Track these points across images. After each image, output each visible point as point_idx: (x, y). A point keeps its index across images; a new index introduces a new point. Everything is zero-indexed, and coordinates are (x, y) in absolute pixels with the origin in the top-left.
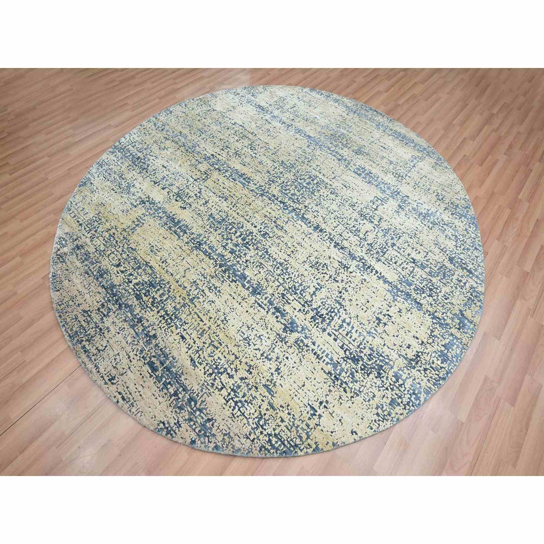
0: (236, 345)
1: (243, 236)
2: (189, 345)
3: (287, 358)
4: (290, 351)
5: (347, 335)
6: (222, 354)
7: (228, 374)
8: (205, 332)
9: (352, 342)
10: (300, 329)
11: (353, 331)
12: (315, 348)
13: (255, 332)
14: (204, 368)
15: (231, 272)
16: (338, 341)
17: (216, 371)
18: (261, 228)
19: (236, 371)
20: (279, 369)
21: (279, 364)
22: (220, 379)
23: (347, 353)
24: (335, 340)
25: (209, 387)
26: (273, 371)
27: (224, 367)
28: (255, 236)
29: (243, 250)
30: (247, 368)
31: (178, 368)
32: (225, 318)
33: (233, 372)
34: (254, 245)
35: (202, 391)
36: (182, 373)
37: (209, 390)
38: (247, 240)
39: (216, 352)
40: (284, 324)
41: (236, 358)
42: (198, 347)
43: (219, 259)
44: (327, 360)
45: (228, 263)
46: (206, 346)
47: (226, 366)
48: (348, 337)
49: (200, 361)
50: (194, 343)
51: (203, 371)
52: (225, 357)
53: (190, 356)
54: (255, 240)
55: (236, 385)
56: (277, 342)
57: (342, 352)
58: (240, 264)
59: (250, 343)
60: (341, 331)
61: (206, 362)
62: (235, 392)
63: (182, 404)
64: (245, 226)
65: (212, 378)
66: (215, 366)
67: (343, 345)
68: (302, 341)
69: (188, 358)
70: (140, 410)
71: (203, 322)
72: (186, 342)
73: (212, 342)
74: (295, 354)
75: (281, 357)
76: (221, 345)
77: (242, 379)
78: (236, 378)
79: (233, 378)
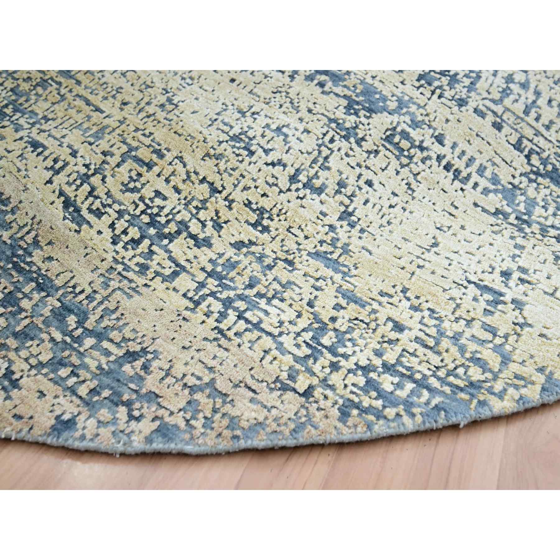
0: (208, 155)
2: (56, 161)
3: (369, 183)
4: (377, 162)
5: (526, 112)
6: (167, 181)
8: (108, 131)
9: (543, 130)
10: (392, 105)
11: (542, 102)
12: (445, 150)
13: (262, 121)
14: (112, 226)
16: (506, 130)
17: (152, 231)
19: (218, 226)
20: (351, 214)
21: (347, 201)
22: (168, 251)
23: (535, 160)
24: (498, 126)
25: (130, 274)
26: (333, 219)
27: (178, 218)
30: (253, 217)
31: (21, 228)
32: (170, 100)
33: (209, 230)
35: (106, 285)
36: (36, 243)
37: (131, 281)
39: (149, 176)
40: (345, 97)
41: (214, 190)
42: (87, 166)
44: (483, 183)
46: (113, 161)
47: (185, 215)
48: (530, 119)
49: (97, 203)
50: (74, 154)
51: (108, 234)
52: (177, 190)
53: (61, 193)
55: (220, 261)
56: (332, 141)
57: (519, 160)
59: (253, 148)
60: (507, 102)
61: (116, 207)
62: (220, 277)
65: (139, 251)
66: (146, 219)
67: (520, 141)
68: (405, 135)
69: (53, 197)
71: (102, 112)
73: (132, 149)
74: (391, 171)
75: (352, 180)
76: (161, 156)
77: (238, 245)
78: (218, 245)
79: (210, 246)
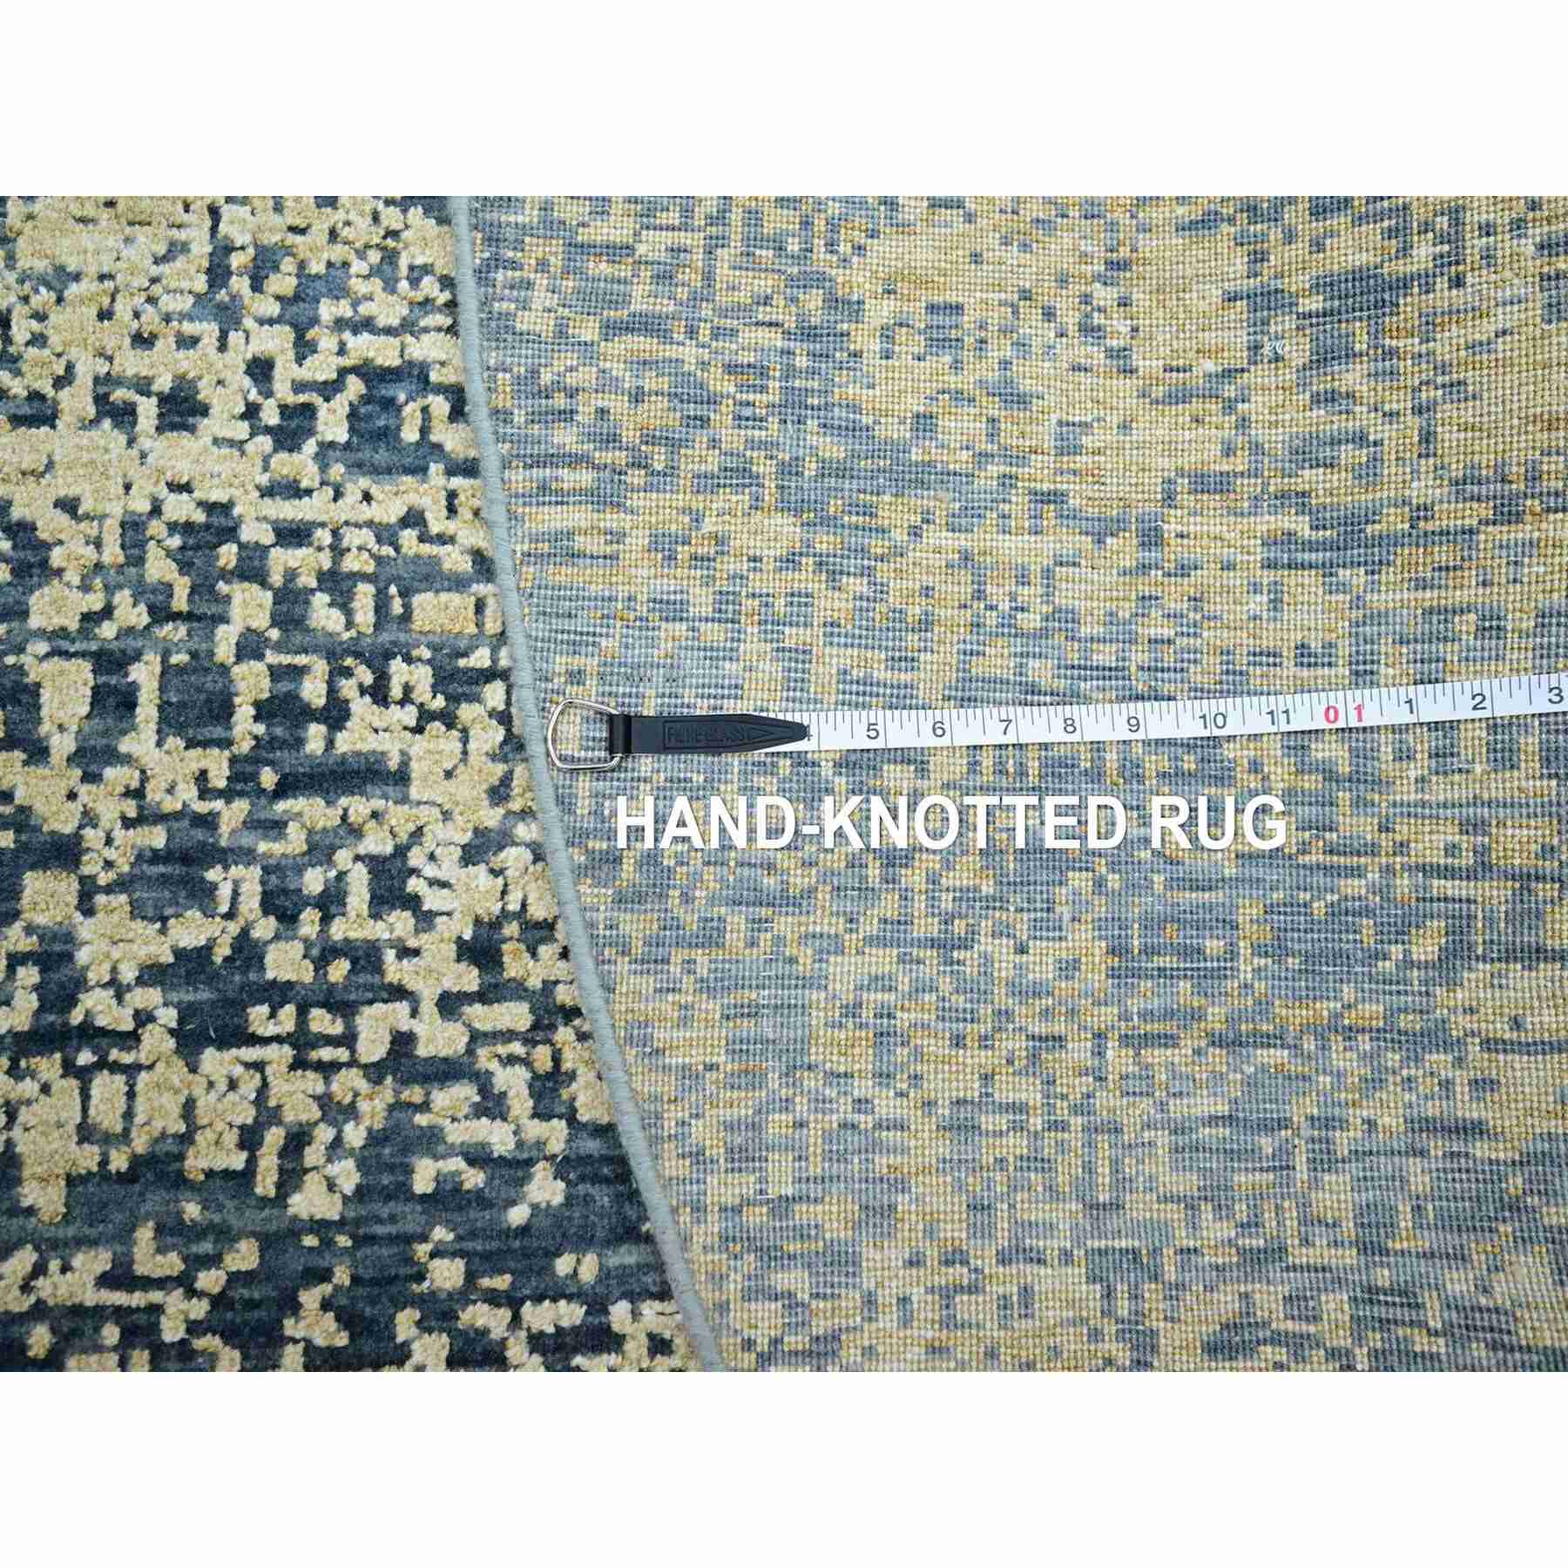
1: (145, 674)
15: (447, 1274)
18: (261, 370)
28: (293, 535)
29: (320, 850)
34: (378, 661)
38: (251, 682)
43: (148, 1258)
45: (311, 1202)
54: (337, 584)
58: (446, 1071)
64: (50, 523)
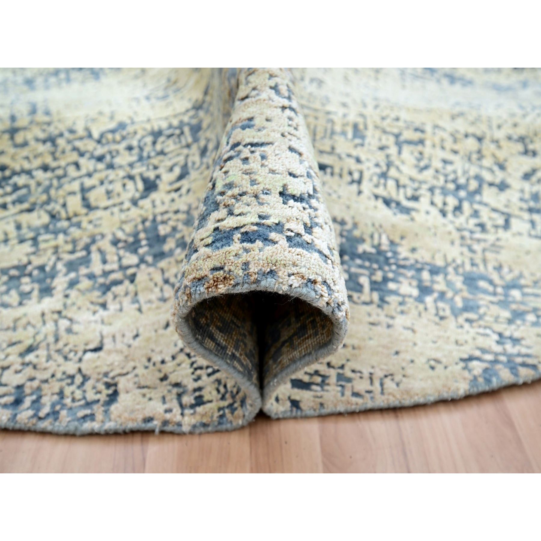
2: (350, 173)
6: (443, 148)
7: (491, 184)
8: (361, 127)
14: (432, 203)
17: (462, 194)
19: (502, 167)
22: (486, 205)
25: (478, 236)
27: (472, 174)
30: (520, 147)
31: (372, 237)
33: (500, 174)
36: (392, 242)
39: (427, 151)
41: (480, 139)
42: (377, 165)
46: (393, 151)
47: (473, 170)
49: (410, 193)
50: (359, 161)
51: (434, 212)
52: (455, 152)
53: (377, 197)
61: (424, 187)
63: (464, 299)
65: (467, 214)
66: (451, 186)
69: (373, 202)
70: (379, 374)
72: (337, 170)
73: (397, 136)
76: (423, 131)
77: (527, 176)
78: (515, 182)
